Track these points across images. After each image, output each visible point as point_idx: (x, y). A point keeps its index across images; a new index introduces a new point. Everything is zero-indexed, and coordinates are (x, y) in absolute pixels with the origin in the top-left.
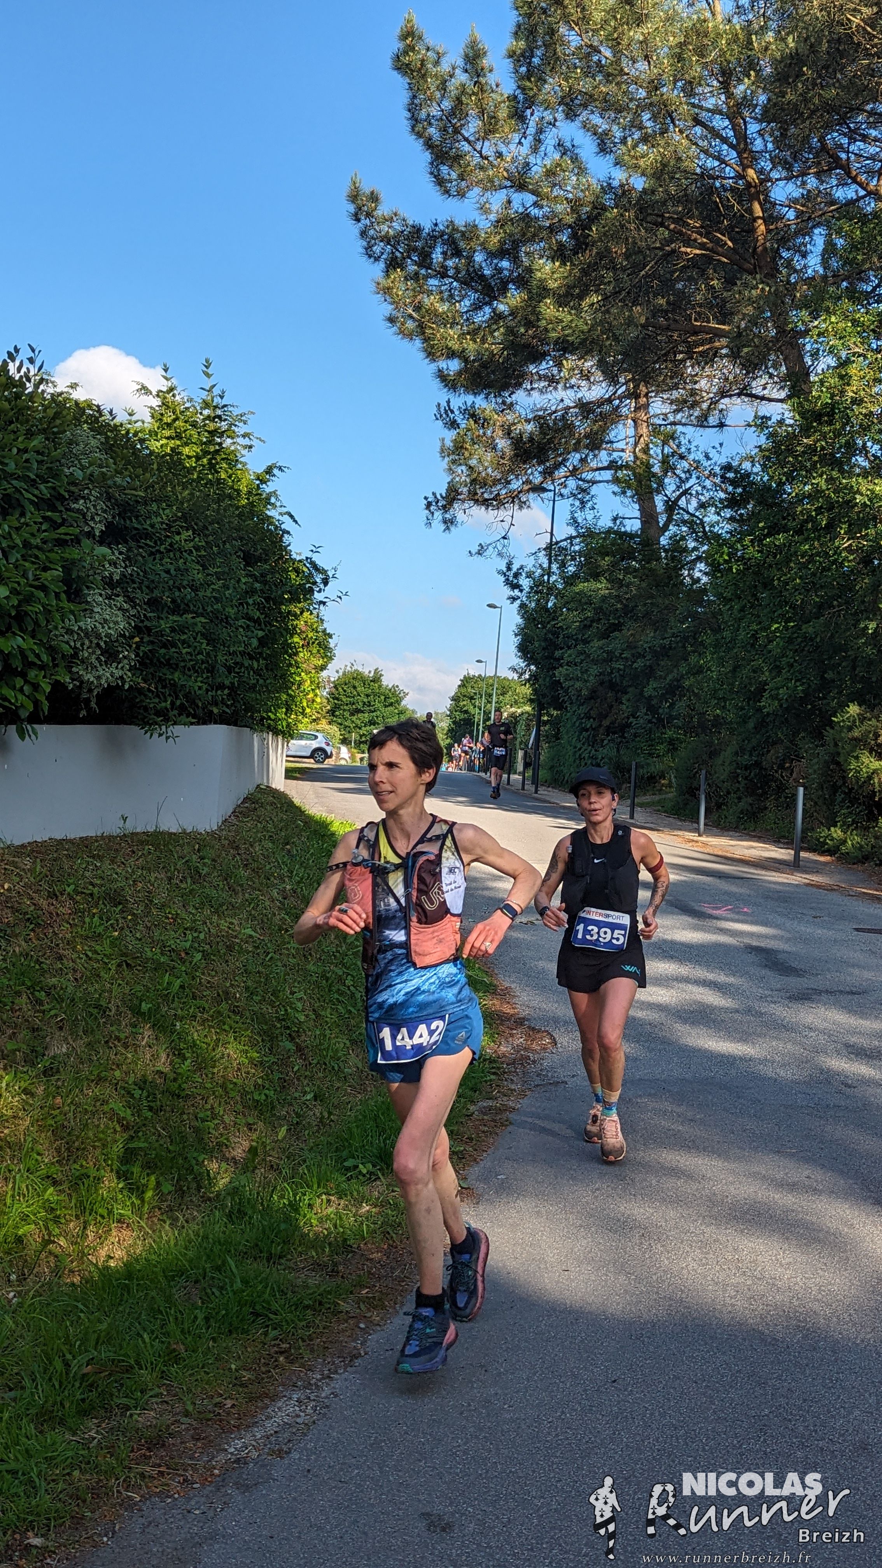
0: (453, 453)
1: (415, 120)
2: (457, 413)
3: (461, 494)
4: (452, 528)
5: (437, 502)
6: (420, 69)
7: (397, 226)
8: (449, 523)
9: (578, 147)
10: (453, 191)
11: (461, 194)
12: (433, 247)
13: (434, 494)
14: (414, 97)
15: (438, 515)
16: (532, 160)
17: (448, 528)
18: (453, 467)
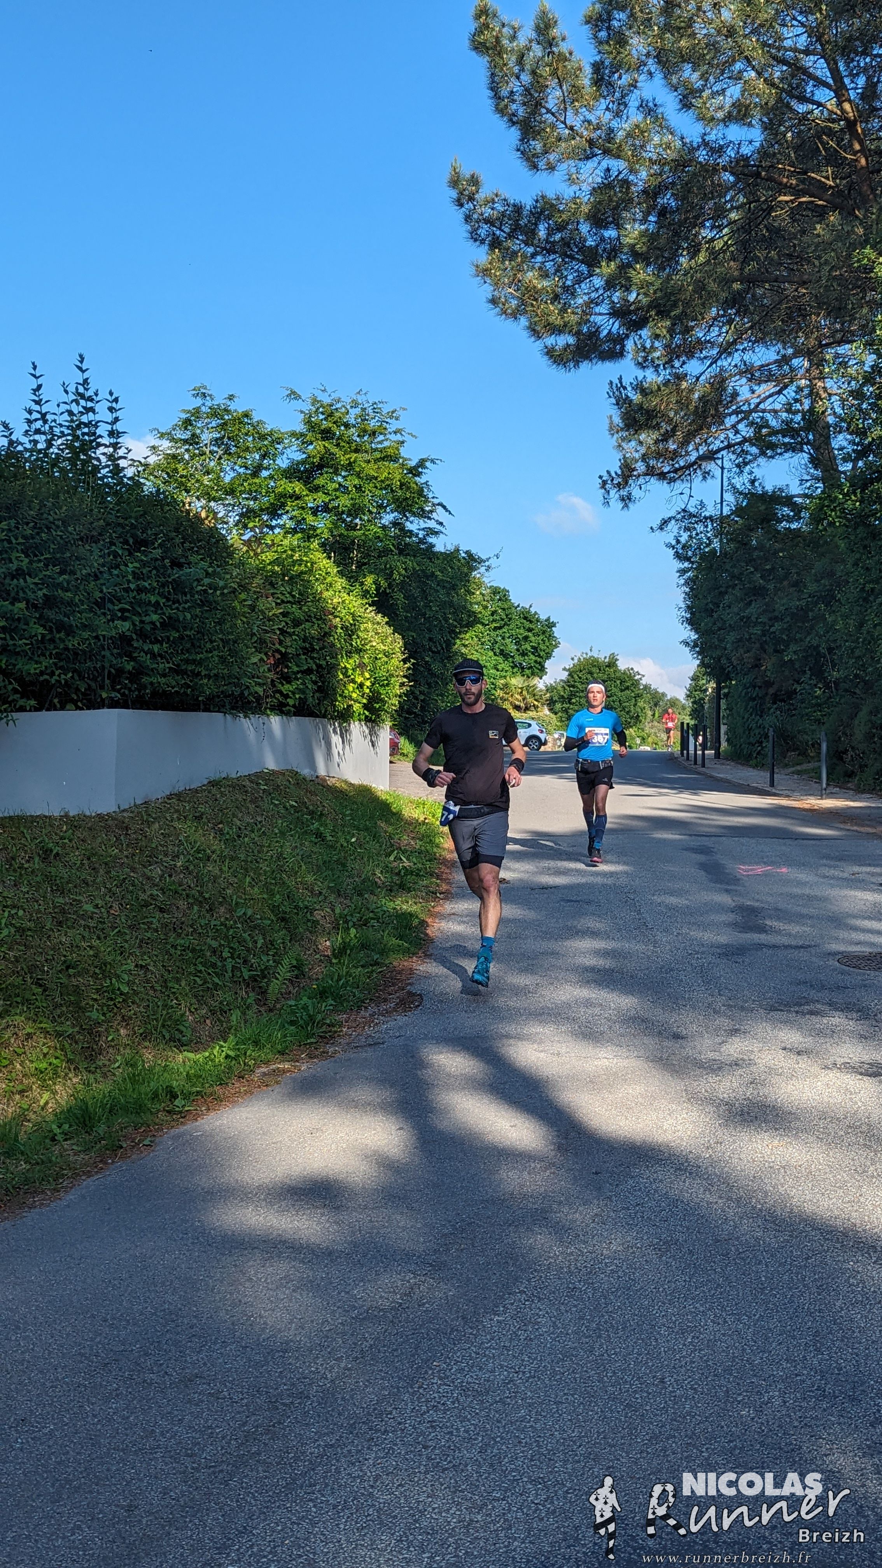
0: (622, 429)
1: (497, 97)
2: (629, 389)
3: (634, 470)
4: (630, 505)
5: (612, 480)
6: (495, 46)
7: (499, 207)
8: (627, 500)
9: (661, 106)
10: (542, 164)
11: (551, 168)
12: (536, 224)
13: (608, 472)
14: (493, 75)
15: (613, 492)
16: (614, 124)
17: (626, 506)
18: (624, 444)
